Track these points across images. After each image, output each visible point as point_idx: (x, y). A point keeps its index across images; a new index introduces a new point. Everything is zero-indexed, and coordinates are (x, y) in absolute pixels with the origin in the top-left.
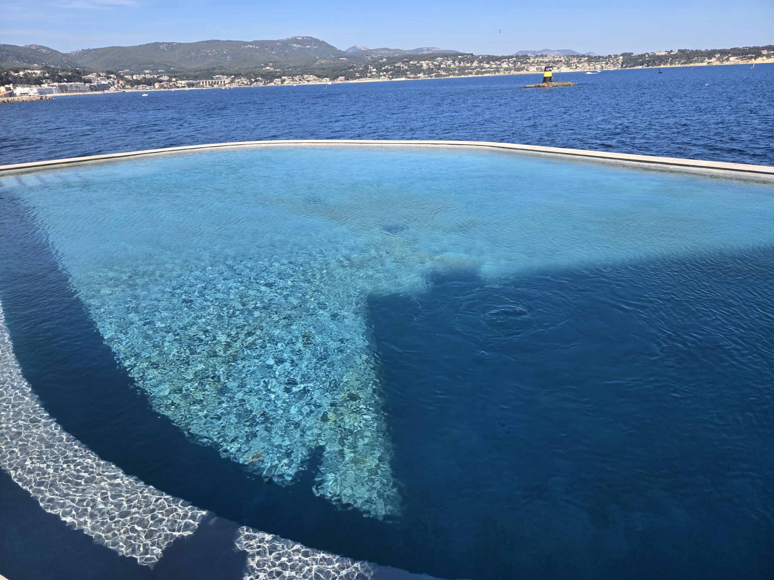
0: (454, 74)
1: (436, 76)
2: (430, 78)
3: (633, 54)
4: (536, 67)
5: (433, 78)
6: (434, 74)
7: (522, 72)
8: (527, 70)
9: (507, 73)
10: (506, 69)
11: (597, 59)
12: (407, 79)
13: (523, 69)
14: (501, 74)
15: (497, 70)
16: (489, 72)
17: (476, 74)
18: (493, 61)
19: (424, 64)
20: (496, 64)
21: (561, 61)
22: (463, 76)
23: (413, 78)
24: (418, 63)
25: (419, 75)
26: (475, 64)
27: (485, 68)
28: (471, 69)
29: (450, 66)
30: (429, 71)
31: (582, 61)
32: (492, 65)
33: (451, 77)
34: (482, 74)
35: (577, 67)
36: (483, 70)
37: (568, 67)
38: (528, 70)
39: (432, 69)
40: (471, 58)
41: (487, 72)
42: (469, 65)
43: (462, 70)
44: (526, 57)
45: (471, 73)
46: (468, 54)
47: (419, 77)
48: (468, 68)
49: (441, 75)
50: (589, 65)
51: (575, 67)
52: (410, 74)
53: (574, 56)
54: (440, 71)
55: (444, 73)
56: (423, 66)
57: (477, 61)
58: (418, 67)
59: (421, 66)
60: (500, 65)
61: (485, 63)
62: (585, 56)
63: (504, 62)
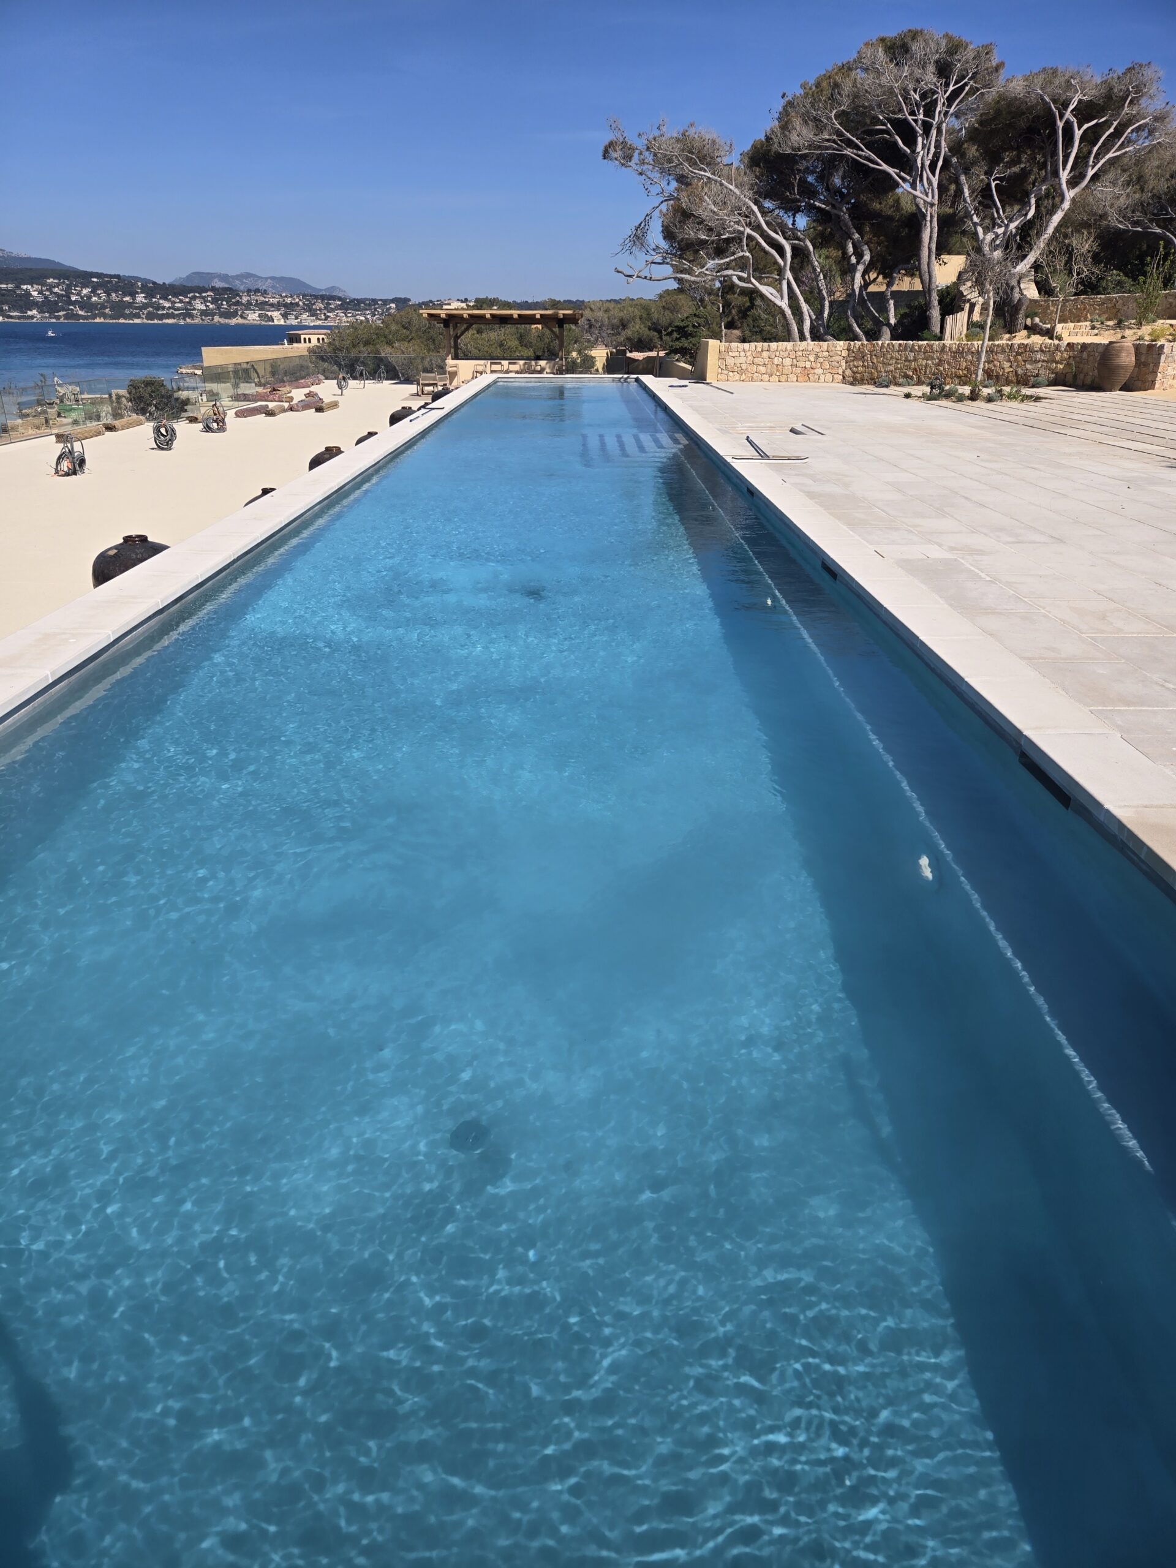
0: (105, 316)
1: (66, 317)
2: (54, 320)
3: (409, 300)
4: (258, 313)
5: (62, 320)
6: (61, 313)
7: (234, 321)
8: (242, 317)
9: (207, 320)
10: (204, 313)
11: (355, 305)
12: (6, 320)
13: (234, 315)
14: (197, 321)
15: (188, 314)
16: (172, 316)
17: (147, 318)
18: (176, 295)
19: (34, 291)
20: (181, 301)
21: (297, 304)
22: (122, 321)
23: (19, 318)
24: (18, 287)
25: (29, 313)
26: (140, 298)
27: (164, 308)
28: (136, 308)
29: (89, 298)
30: (48, 306)
31: (332, 306)
32: (175, 303)
33: (98, 320)
34: (161, 319)
35: (327, 317)
36: (160, 312)
37: (312, 316)
38: (245, 318)
39: (56, 303)
40: (127, 285)
41: (168, 316)
42: (127, 299)
43: (119, 309)
44: (233, 292)
45: (138, 316)
46: (111, 276)
47: (32, 317)
48: (130, 305)
49: (77, 315)
50: (346, 316)
51: (323, 317)
52: (10, 310)
53: (316, 297)
54: (72, 307)
55: (81, 313)
56: (31, 295)
57: (141, 293)
58: (20, 296)
59: (28, 294)
60: (189, 303)
61: (160, 298)
62: (334, 298)
63: (194, 298)
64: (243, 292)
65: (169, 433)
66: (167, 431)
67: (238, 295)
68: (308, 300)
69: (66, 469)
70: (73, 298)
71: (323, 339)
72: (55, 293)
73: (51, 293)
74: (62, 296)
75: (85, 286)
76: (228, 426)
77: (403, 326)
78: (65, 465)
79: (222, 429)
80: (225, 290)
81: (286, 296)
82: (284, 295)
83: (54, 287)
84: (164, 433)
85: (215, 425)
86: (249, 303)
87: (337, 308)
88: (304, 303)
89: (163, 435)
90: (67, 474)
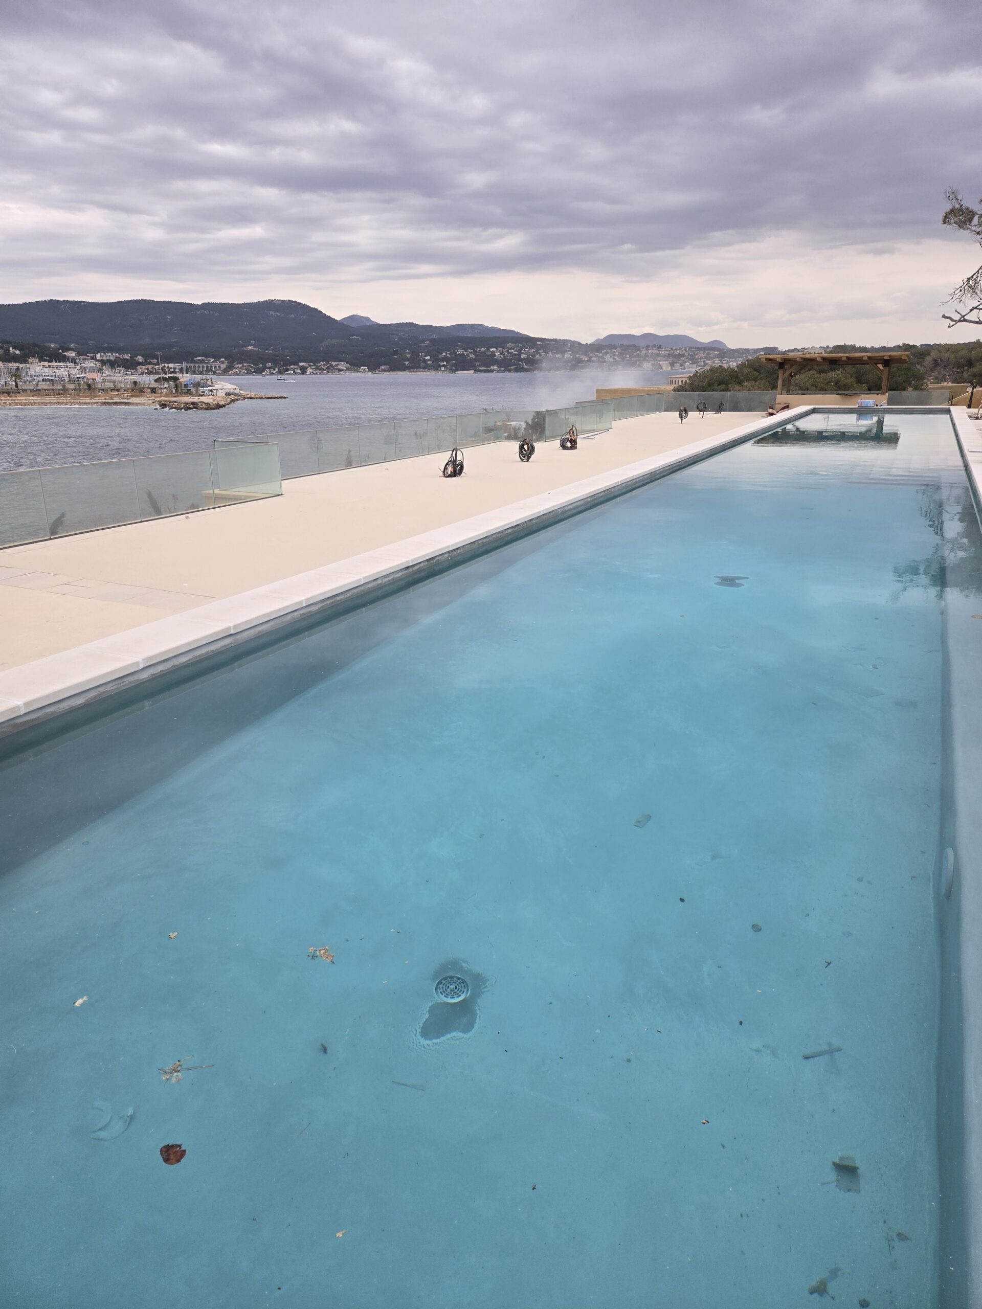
3: (777, 348)
4: (651, 363)
19: (497, 353)
20: (596, 356)
21: (683, 355)
24: (488, 350)
25: (492, 367)
26: (568, 355)
27: (583, 361)
29: (534, 356)
32: (592, 357)
37: (693, 363)
39: (511, 360)
42: (559, 356)
44: (635, 348)
51: (702, 364)
52: (480, 366)
53: (699, 349)
54: (520, 363)
55: (526, 367)
56: (495, 355)
57: (569, 351)
58: (488, 356)
59: (493, 354)
60: (602, 357)
61: (582, 355)
62: (713, 349)
63: (606, 353)
64: (643, 348)
65: (530, 449)
66: (528, 447)
67: (639, 350)
68: (693, 351)
69: (449, 473)
70: (522, 357)
71: (686, 381)
72: (511, 353)
73: (509, 353)
74: (516, 354)
75: (531, 347)
76: (578, 445)
77: (754, 369)
78: (450, 469)
79: (574, 447)
80: (629, 346)
81: (676, 349)
82: (674, 348)
83: (511, 349)
84: (526, 449)
85: (569, 444)
86: (646, 356)
87: (715, 357)
88: (689, 354)
89: (525, 450)
90: (450, 476)
